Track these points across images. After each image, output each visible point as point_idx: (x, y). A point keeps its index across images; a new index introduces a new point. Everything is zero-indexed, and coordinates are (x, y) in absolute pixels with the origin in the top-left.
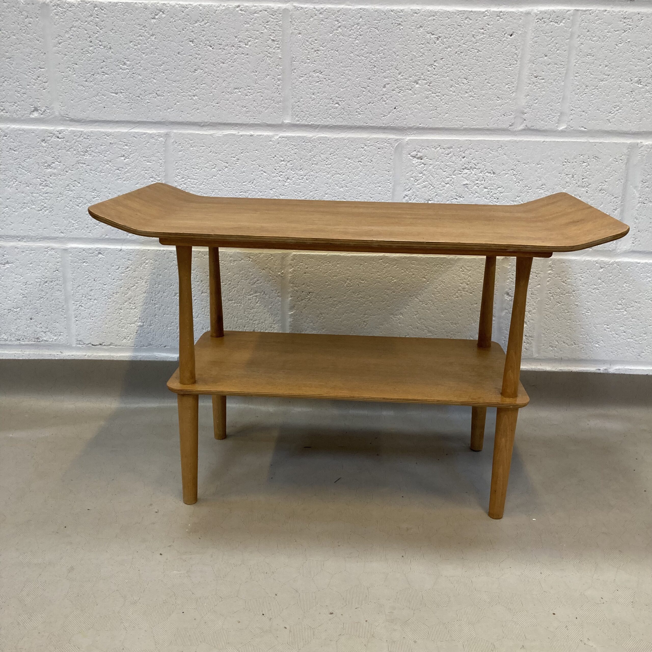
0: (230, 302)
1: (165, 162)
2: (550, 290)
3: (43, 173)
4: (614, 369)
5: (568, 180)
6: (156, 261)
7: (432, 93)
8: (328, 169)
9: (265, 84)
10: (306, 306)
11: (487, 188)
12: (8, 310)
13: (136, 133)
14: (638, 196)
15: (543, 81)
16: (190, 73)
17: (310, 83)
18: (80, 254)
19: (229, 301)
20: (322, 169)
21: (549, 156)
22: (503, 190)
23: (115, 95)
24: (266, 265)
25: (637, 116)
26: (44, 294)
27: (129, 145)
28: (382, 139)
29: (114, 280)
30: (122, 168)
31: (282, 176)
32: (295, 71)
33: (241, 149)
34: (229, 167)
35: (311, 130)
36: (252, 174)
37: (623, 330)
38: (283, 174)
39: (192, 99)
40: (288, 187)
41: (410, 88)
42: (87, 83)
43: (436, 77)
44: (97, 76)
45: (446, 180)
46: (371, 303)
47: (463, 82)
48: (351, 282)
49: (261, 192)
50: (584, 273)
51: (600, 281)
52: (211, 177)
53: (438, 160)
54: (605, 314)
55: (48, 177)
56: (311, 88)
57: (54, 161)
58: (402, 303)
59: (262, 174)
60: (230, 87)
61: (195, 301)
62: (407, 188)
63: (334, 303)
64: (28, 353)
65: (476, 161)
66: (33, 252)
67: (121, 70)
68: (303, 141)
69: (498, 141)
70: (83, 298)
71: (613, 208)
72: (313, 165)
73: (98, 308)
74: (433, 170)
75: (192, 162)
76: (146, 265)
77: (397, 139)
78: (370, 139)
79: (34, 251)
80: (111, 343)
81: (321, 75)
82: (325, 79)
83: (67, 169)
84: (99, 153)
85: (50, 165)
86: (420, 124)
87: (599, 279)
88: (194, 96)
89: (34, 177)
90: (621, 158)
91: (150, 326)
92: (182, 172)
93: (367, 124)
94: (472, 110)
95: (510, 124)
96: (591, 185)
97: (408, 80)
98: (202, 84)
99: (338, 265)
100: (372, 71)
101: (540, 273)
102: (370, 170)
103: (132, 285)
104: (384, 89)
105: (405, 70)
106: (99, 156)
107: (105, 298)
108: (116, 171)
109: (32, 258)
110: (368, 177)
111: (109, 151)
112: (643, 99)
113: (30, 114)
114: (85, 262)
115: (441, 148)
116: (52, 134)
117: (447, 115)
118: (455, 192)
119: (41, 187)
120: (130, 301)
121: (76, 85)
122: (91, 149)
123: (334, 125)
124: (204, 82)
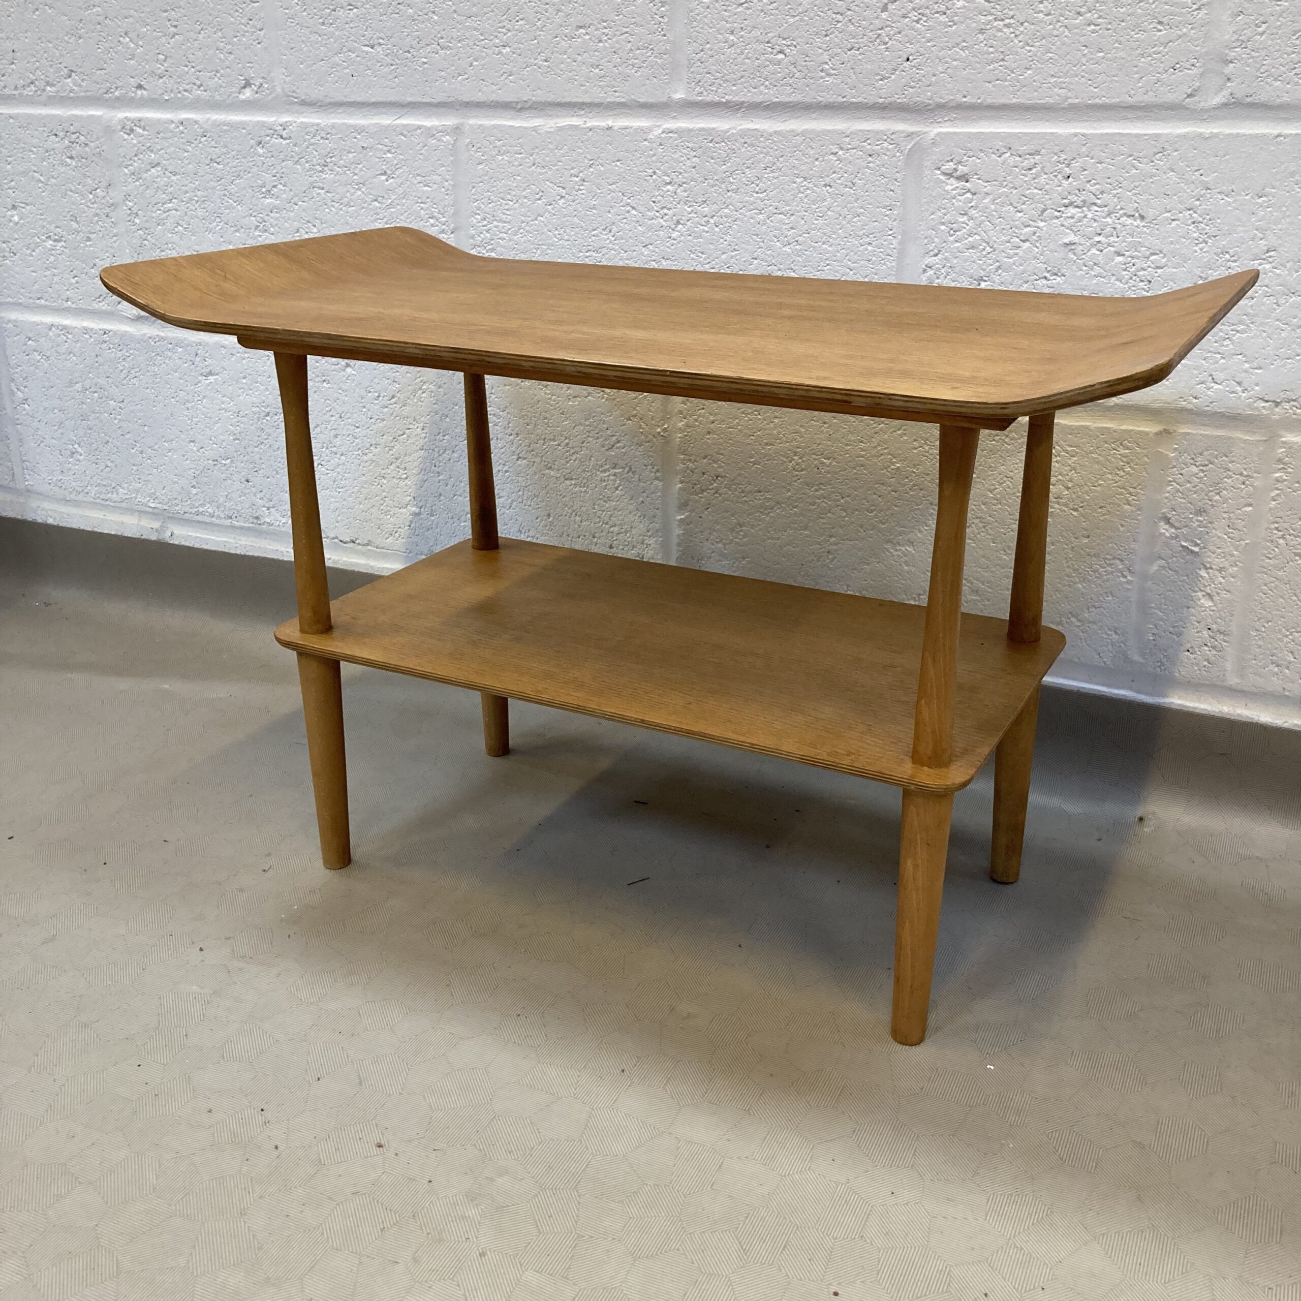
0: (568, 482)
1: (453, 186)
2: (1277, 523)
3: (259, 205)
7: (995, 19)
9: (635, 16)
10: (709, 504)
11: (1124, 255)
12: (214, 461)
13: (405, 125)
17: (725, 8)
19: (566, 479)
20: (747, 202)
21: (1292, 175)
22: (1164, 260)
23: (371, 50)
24: (634, 409)
26: (266, 437)
27: (393, 151)
28: (878, 132)
29: (371, 420)
30: (383, 197)
31: (666, 218)
33: (590, 157)
34: (567, 196)
35: (728, 115)
36: (609, 212)
38: (670, 212)
39: (500, 53)
40: (679, 243)
42: (324, 27)
44: (341, 13)
45: (1023, 232)
46: (845, 511)
48: (803, 461)
49: (626, 252)
52: (533, 217)
53: (1005, 183)
55: (267, 215)
56: (727, 18)
57: (276, 183)
58: (914, 518)
59: (628, 212)
60: (569, 25)
61: (507, 474)
62: (931, 248)
63: (767, 504)
64: (243, 543)
65: (1097, 186)
68: (711, 138)
69: (1157, 137)
70: (324, 450)
72: (729, 194)
73: (348, 471)
74: (993, 207)
76: (424, 395)
77: (913, 133)
78: (851, 133)
80: (369, 541)
83: (296, 199)
84: (346, 167)
85: (269, 191)
86: (965, 97)
88: (504, 46)
89: (247, 214)
91: (432, 515)
92: (483, 206)
94: (1092, 59)
95: (1189, 91)
98: (518, 21)
99: (776, 421)
101: (1252, 477)
102: (849, 206)
103: (401, 433)
104: (884, 15)
106: (345, 172)
107: (357, 453)
108: (373, 203)
110: (844, 222)
111: (361, 163)
113: (239, 93)
114: (324, 381)
115: (1011, 154)
116: (273, 131)
117: (1029, 72)
118: (1044, 263)
119: (257, 233)
120: (398, 464)
121: (307, 31)
122: (333, 159)
123: (773, 103)
124: (521, 16)
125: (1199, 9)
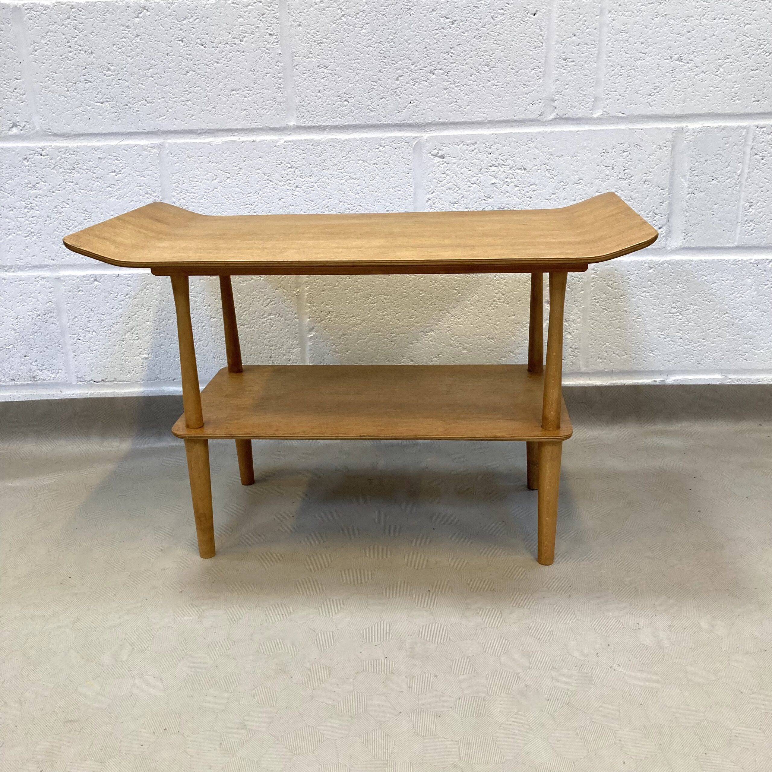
0: (242, 327)
1: (160, 176)
2: (595, 296)
3: (27, 195)
4: (671, 380)
5: (608, 172)
6: (158, 285)
7: (451, 84)
8: (340, 174)
9: (265, 84)
10: (326, 327)
11: (518, 187)
13: (127, 145)
14: (687, 186)
15: (573, 63)
16: (182, 76)
17: (314, 80)
18: (74, 282)
19: (241, 325)
20: (334, 174)
21: (585, 147)
22: (536, 187)
23: (101, 105)
24: (280, 284)
25: (680, 97)
26: (38, 328)
27: (119, 159)
28: (398, 137)
29: (113, 309)
30: (114, 185)
31: (290, 185)
32: (297, 67)
33: (243, 156)
34: (231, 177)
35: (319, 132)
36: (257, 184)
37: (680, 336)
38: (292, 182)
39: (185, 104)
40: (298, 197)
41: (426, 79)
42: (68, 93)
43: (454, 65)
44: (79, 85)
45: (473, 180)
46: (398, 320)
47: (484, 69)
48: (375, 299)
49: (268, 203)
50: (632, 275)
51: (649, 282)
52: (212, 189)
53: (462, 158)
54: (658, 319)
55: (33, 200)
56: (316, 85)
57: (39, 181)
58: (433, 318)
59: (268, 183)
60: (227, 89)
61: (204, 328)
62: (430, 190)
63: (358, 322)
64: (24, 394)
65: (504, 157)
66: (22, 282)
67: (105, 77)
68: (311, 144)
69: (527, 134)
70: (81, 330)
71: (660, 201)
72: (324, 171)
73: (98, 340)
74: (457, 169)
75: (191, 175)
76: (148, 291)
77: (416, 137)
78: (385, 138)
79: (23, 282)
80: (114, 378)
81: (326, 70)
82: (331, 74)
83: (54, 190)
84: (88, 169)
85: (34, 186)
86: (440, 119)
87: (649, 281)
88: (188, 101)
89: (18, 200)
90: (665, 145)
91: (156, 357)
92: (180, 186)
93: (381, 122)
94: (496, 101)
95: (539, 113)
96: (633, 177)
97: (423, 71)
98: (195, 88)
99: (359, 280)
100: (382, 63)
101: (582, 278)
102: (387, 173)
103: (133, 314)
104: (397, 82)
105: (419, 59)
106: (87, 172)
107: (104, 329)
108: (107, 189)
109: (22, 289)
110: (385, 181)
111: (98, 167)
112: (686, 78)
113: (9, 131)
114: (79, 291)
115: (464, 145)
116: (35, 151)
117: (469, 107)
118: (484, 193)
119: (26, 211)
120: (132, 331)
121: (57, 95)
122: (78, 165)
123: (344, 125)
124: (197, 85)
125: (540, 79)
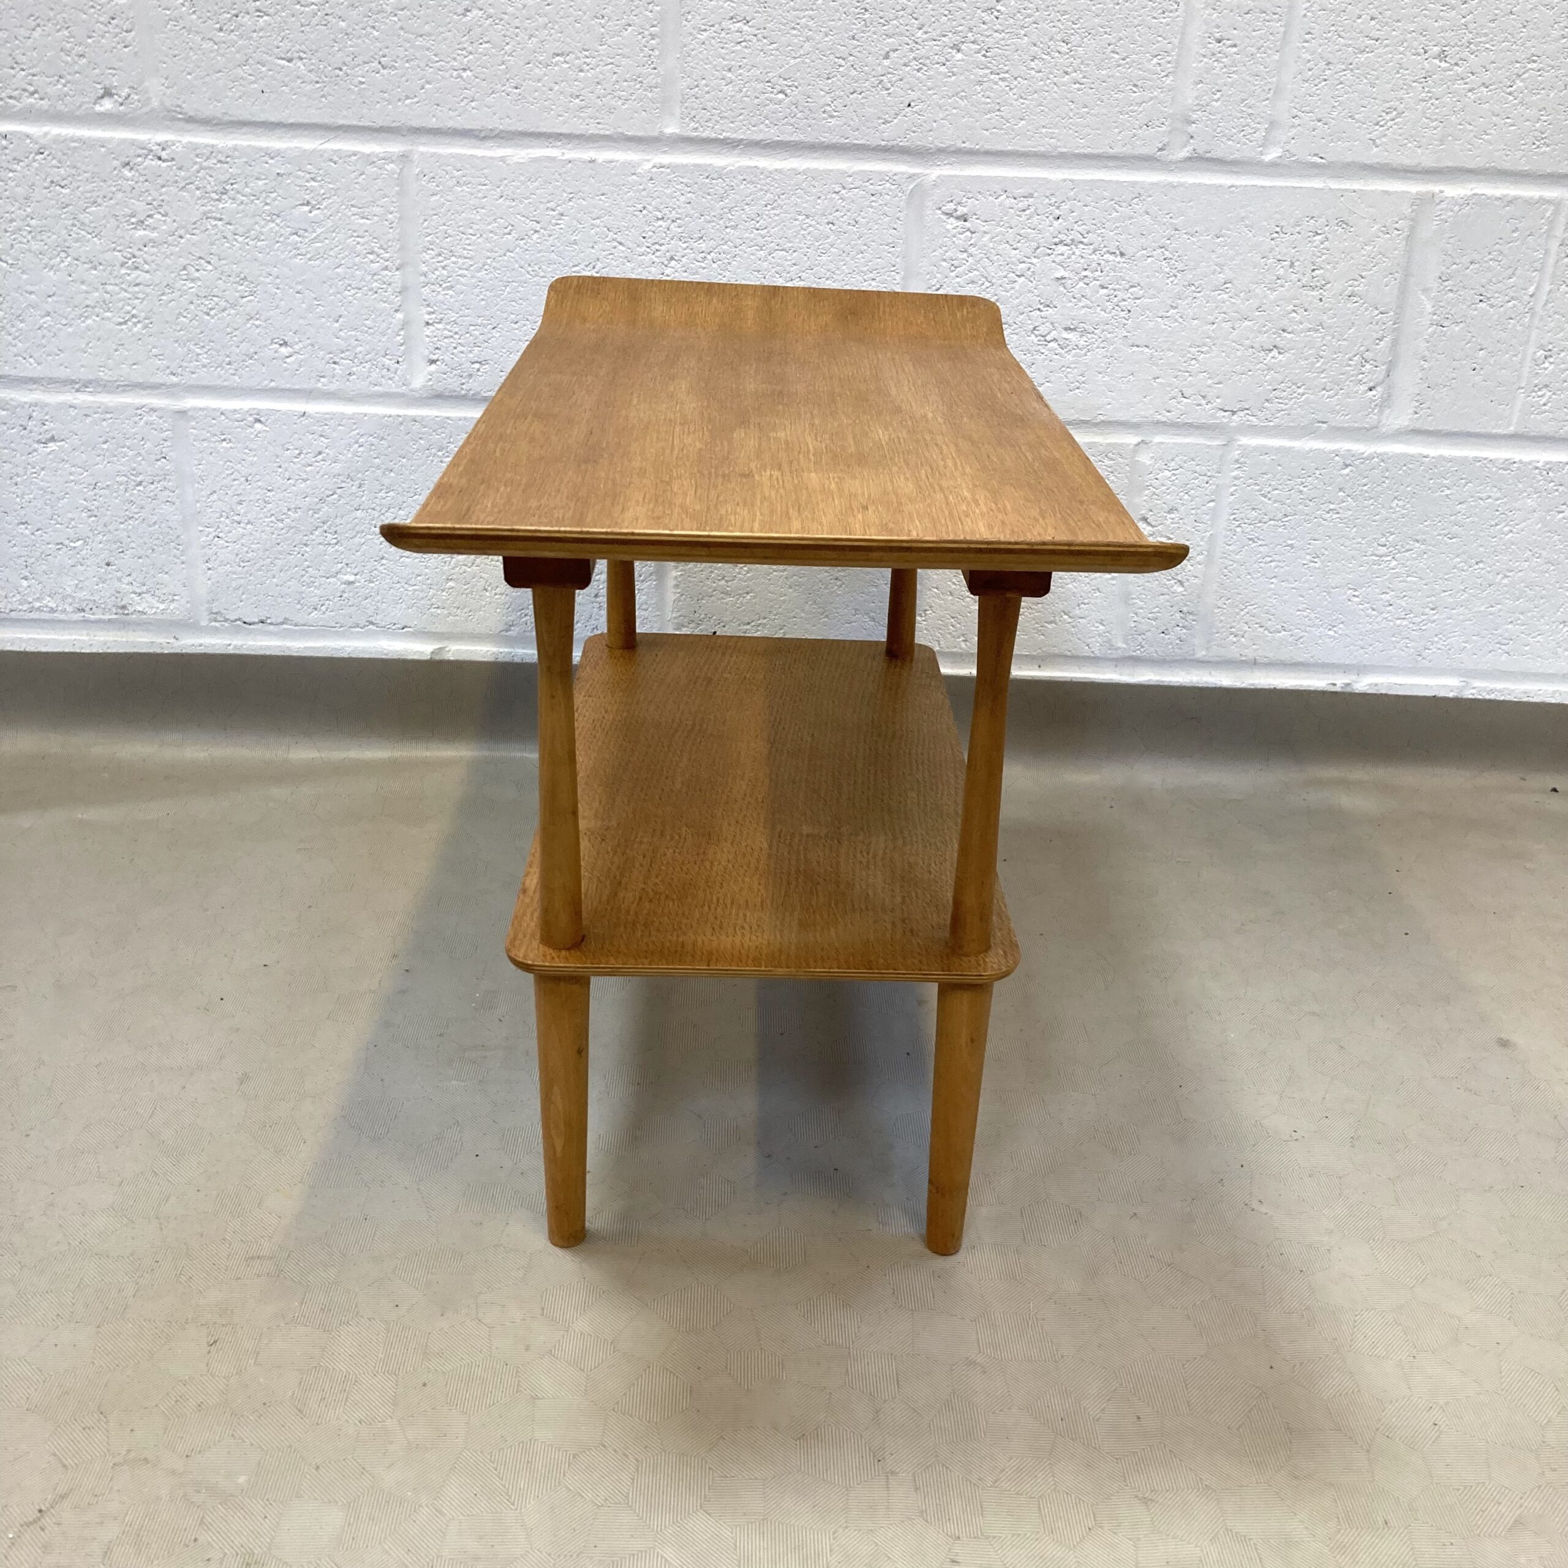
1: (400, 218)
2: (1235, 514)
3: (128, 238)
4: (1363, 684)
5: (1282, 271)
6: (383, 438)
7: (991, 73)
8: (760, 239)
9: (622, 46)
11: (1107, 288)
12: (58, 544)
13: (335, 151)
14: (1430, 311)
15: (1234, 50)
16: (455, 17)
17: (722, 45)
18: (214, 421)
20: (747, 238)
21: (1243, 219)
22: (1141, 292)
23: (287, 64)
25: (1435, 132)
26: (136, 510)
27: (319, 178)
28: (880, 173)
29: (290, 481)
30: (306, 230)
31: (658, 254)
32: (690, 17)
33: (569, 190)
34: (542, 231)
35: (724, 151)
36: (593, 247)
37: (1388, 601)
38: (663, 248)
39: (460, 76)
41: (943, 59)
42: (222, 34)
43: (1001, 36)
44: (245, 20)
45: (1019, 267)
47: (1059, 48)
50: (1310, 476)
51: (1341, 494)
52: (501, 252)
53: (1002, 223)
54: (1351, 565)
55: (139, 249)
56: (724, 56)
57: (152, 212)
59: (615, 248)
60: (545, 52)
62: (933, 283)
64: (102, 639)
65: (1083, 227)
66: (108, 416)
67: (298, 7)
68: (707, 174)
69: (1134, 184)
70: (222, 519)
71: (1375, 336)
72: (728, 230)
73: (256, 541)
74: (991, 245)
75: (461, 220)
76: (361, 449)
77: (914, 175)
78: (854, 173)
79: (111, 415)
80: (285, 619)
81: (746, 28)
82: (755, 35)
83: (182, 232)
84: (254, 196)
85: (142, 222)
86: (964, 142)
87: (1341, 490)
88: (464, 70)
89: (108, 247)
90: (1397, 226)
91: (371, 582)
92: (438, 241)
93: (847, 141)
94: (1078, 113)
95: (1160, 145)
96: (1329, 285)
97: (939, 43)
98: (481, 44)
100: (860, 20)
101: (1214, 477)
102: (852, 243)
103: (331, 493)
104: (886, 62)
105: (933, 19)
106: (252, 201)
107: (269, 520)
108: (292, 237)
109: (108, 430)
110: (848, 259)
111: (275, 191)
112: (1450, 95)
113: (95, 104)
114: (224, 440)
115: (1007, 197)
116: (146, 151)
117: (1023, 122)
118: (1038, 296)
119: (123, 271)
120: (325, 527)
121: (198, 38)
122: (234, 186)
123: (774, 142)
124: (486, 39)
125: (1167, 76)
